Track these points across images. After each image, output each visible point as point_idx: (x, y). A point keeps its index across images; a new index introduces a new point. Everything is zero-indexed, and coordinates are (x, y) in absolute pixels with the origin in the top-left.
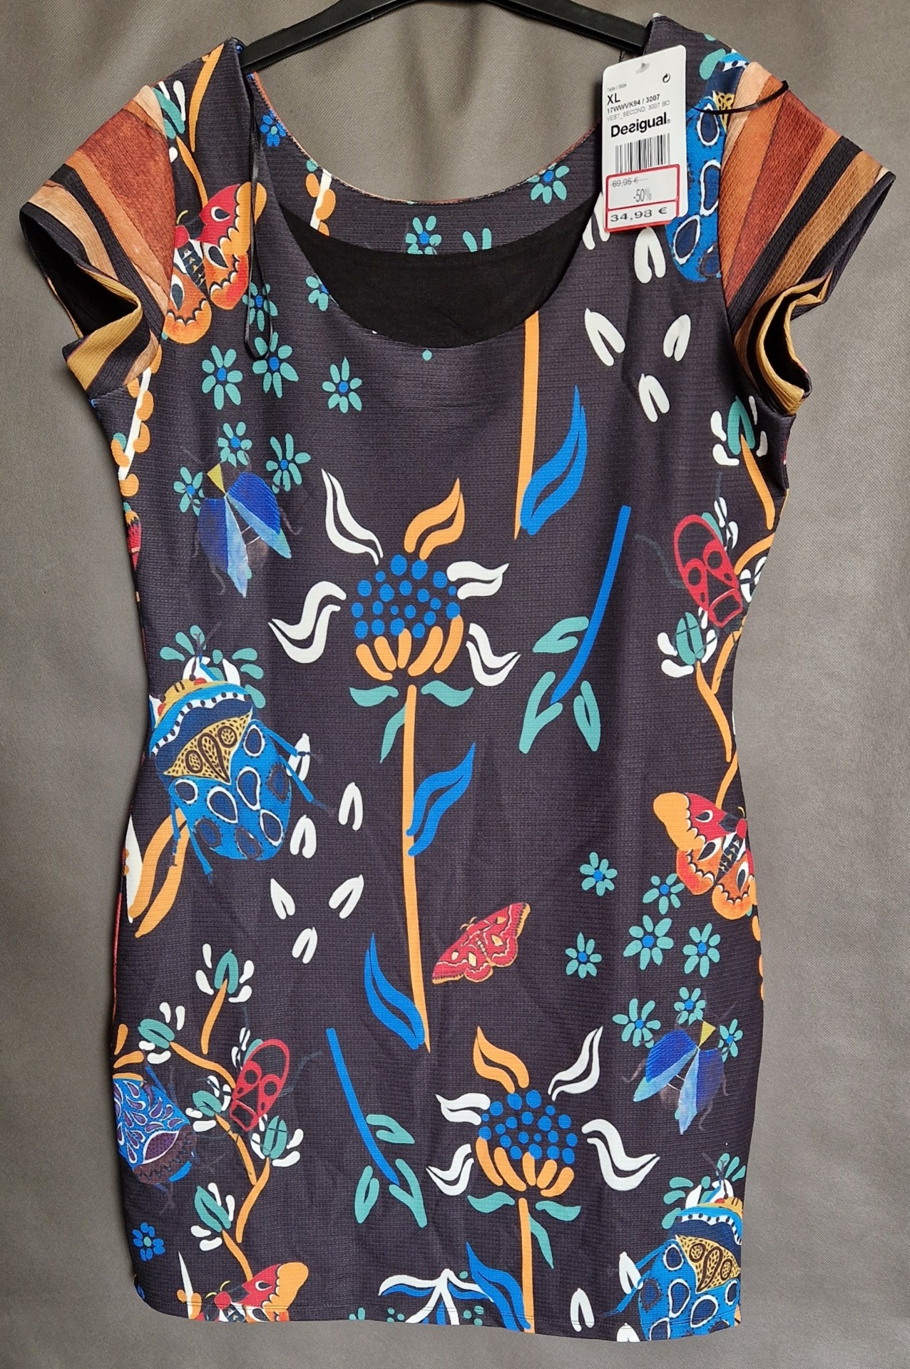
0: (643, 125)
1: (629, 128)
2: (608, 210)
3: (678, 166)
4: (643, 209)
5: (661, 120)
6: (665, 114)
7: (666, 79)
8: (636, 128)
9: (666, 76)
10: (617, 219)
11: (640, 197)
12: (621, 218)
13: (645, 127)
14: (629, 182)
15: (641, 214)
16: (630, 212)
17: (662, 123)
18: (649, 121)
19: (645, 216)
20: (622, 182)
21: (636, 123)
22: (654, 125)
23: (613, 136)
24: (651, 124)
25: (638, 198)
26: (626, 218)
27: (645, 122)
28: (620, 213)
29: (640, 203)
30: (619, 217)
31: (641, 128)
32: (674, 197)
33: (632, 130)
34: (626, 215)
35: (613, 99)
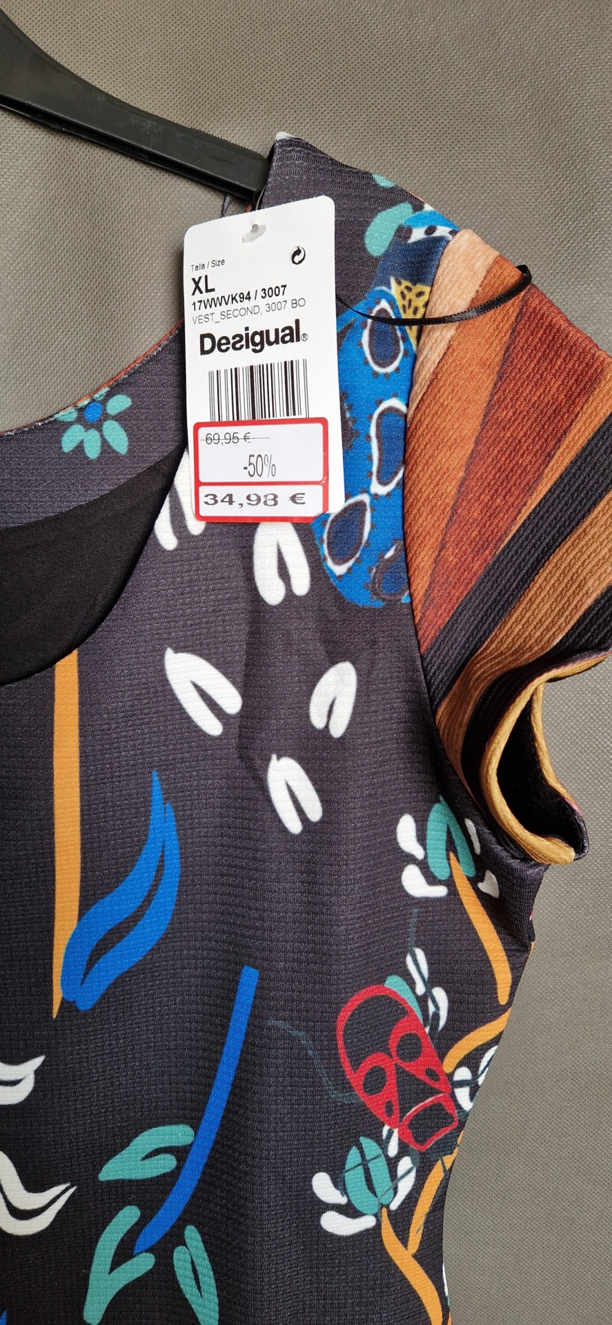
0: (257, 339)
1: (232, 341)
2: (198, 484)
3: (323, 421)
4: (262, 491)
5: (291, 334)
6: (297, 322)
7: (297, 259)
8: (244, 342)
9: (298, 252)
10: (216, 502)
11: (256, 469)
12: (222, 501)
13: (262, 343)
14: (233, 438)
15: (259, 500)
16: (239, 493)
17: (292, 340)
18: (268, 332)
19: (265, 503)
20: (222, 437)
21: (243, 333)
22: (277, 342)
23: (203, 352)
24: (272, 338)
25: (251, 469)
26: (231, 502)
27: (261, 334)
28: (221, 492)
29: (256, 479)
30: (219, 499)
31: (255, 344)
32: (319, 476)
33: (238, 346)
34: (230, 496)
35: (202, 285)
